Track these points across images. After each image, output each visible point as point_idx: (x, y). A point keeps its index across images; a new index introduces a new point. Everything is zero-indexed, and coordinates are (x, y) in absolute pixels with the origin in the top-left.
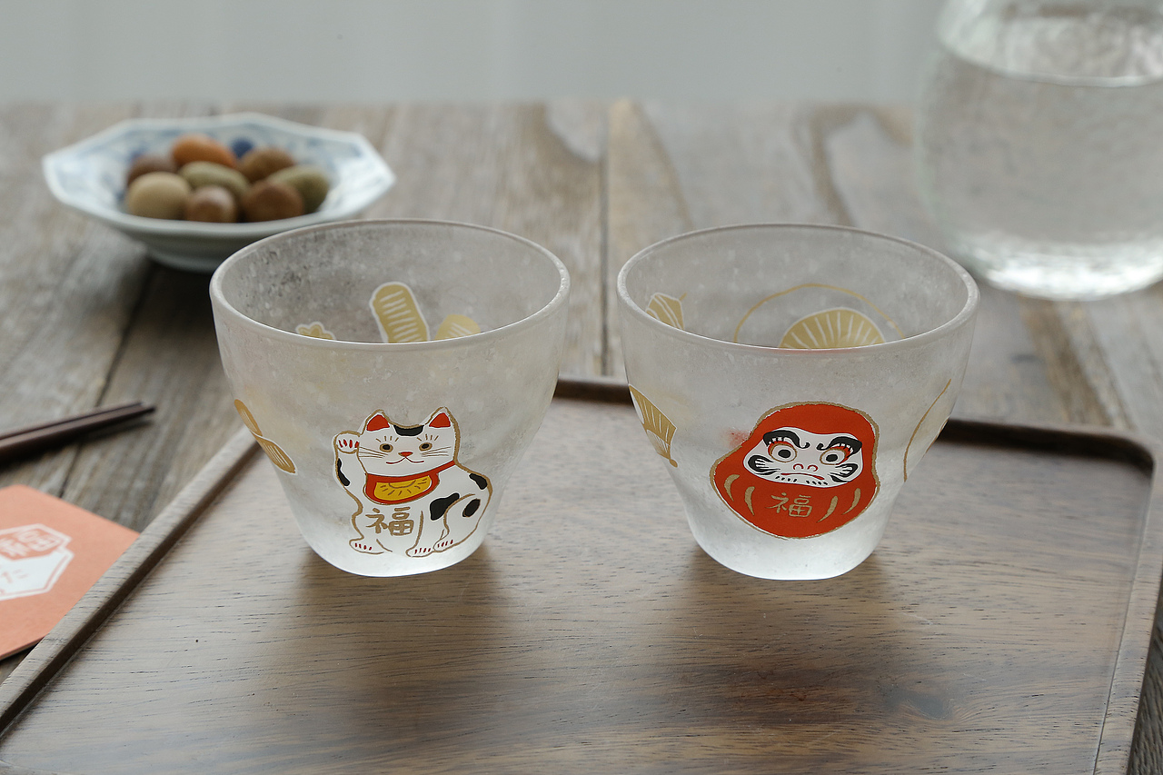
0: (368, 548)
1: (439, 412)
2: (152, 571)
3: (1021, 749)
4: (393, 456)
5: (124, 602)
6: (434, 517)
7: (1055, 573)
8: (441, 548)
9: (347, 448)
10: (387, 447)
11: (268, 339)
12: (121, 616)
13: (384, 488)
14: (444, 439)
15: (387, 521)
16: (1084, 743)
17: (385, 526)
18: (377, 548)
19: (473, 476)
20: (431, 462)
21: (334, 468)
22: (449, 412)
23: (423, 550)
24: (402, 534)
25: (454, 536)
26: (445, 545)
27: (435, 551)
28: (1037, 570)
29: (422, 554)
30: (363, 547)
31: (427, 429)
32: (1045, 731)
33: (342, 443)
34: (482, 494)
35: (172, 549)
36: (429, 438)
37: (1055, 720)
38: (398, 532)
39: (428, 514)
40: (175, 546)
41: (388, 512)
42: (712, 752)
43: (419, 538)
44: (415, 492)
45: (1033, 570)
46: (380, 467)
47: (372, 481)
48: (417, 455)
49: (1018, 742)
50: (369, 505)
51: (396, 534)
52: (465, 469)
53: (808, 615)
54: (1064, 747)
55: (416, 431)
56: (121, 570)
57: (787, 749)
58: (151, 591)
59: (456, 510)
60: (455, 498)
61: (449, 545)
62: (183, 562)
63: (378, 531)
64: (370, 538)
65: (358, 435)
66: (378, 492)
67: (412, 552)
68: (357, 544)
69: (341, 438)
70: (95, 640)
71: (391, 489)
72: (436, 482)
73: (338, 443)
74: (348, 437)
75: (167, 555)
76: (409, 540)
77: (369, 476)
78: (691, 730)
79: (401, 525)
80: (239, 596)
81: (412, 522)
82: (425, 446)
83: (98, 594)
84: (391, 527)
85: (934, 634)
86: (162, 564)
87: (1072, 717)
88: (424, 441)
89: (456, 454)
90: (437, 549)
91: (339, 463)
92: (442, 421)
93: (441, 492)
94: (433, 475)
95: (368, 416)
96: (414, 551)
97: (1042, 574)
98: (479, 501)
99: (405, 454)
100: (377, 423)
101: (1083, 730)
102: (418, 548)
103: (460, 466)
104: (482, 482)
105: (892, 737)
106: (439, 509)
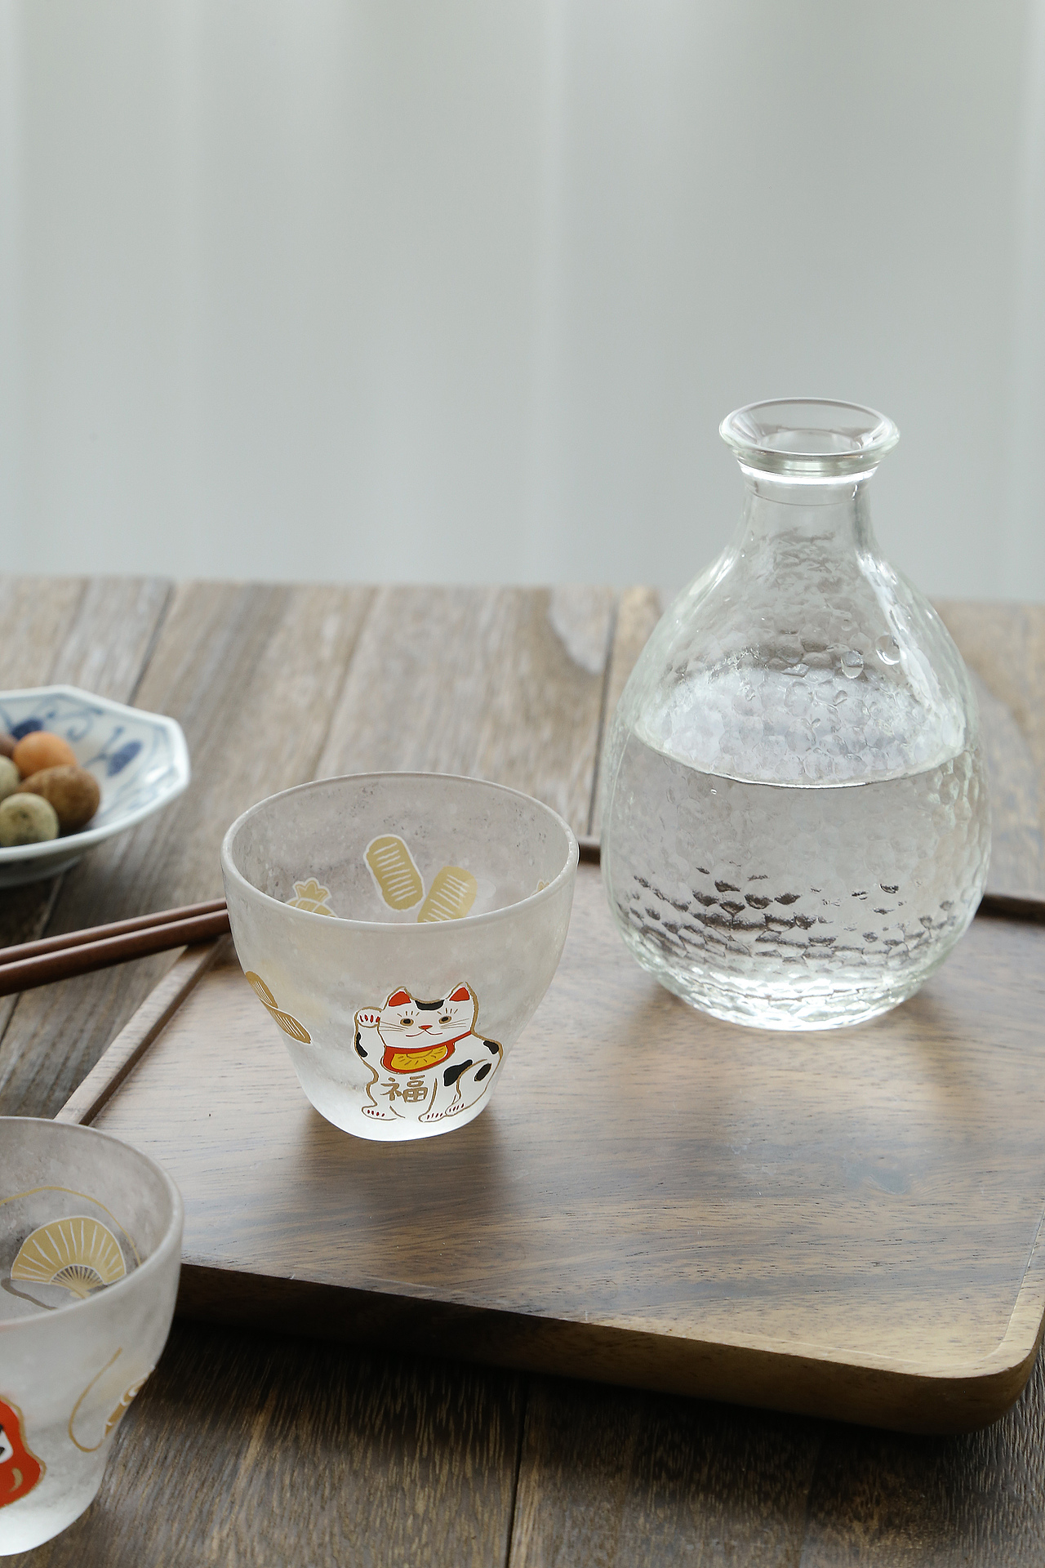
0: (381, 1115)
1: (460, 987)
2: (156, 1039)
3: (972, 1223)
4: (413, 1029)
5: (133, 1071)
6: (447, 1084)
7: (1021, 1049)
8: (452, 1112)
9: (365, 1023)
10: (407, 1022)
11: (291, 920)
12: (131, 1085)
13: (401, 1059)
14: (463, 1012)
15: (401, 1090)
16: (1031, 1218)
17: (399, 1094)
18: (389, 1114)
19: (487, 1043)
20: (448, 1034)
21: (353, 1040)
22: (468, 986)
23: (435, 1115)
24: (416, 1100)
25: (465, 1100)
26: (456, 1109)
27: (447, 1115)
28: (1004, 1047)
29: (434, 1118)
30: (375, 1114)
31: (448, 1004)
32: (995, 1206)
33: (363, 1018)
34: (493, 1059)
35: (173, 1018)
36: (449, 1011)
37: (1005, 1196)
38: (412, 1099)
39: (441, 1080)
40: (175, 1014)
41: (403, 1081)
42: (686, 1224)
43: (432, 1104)
44: (431, 1061)
45: (1000, 1046)
46: (398, 1040)
47: (390, 1053)
48: (437, 1027)
49: (968, 1216)
50: (385, 1075)
51: (410, 1101)
52: (480, 1037)
53: (781, 1091)
54: (1010, 1221)
55: (437, 1005)
56: (129, 1040)
57: (755, 1221)
58: (157, 1060)
59: (469, 1074)
60: (468, 1063)
61: (460, 1108)
62: (185, 1031)
63: (392, 1098)
64: (384, 1105)
65: (380, 1010)
66: (396, 1062)
67: (424, 1118)
68: (370, 1112)
69: (362, 1013)
70: (108, 1109)
71: (408, 1060)
72: (451, 1050)
73: (358, 1018)
74: (369, 1013)
75: (169, 1024)
76: (422, 1106)
77: (387, 1048)
78: (668, 1203)
79: (415, 1093)
80: (241, 1066)
81: (426, 1090)
82: (445, 1019)
83: (110, 1064)
84: (405, 1095)
85: (901, 1111)
86: (165, 1033)
87: (1021, 1192)
88: (444, 1015)
89: (473, 1025)
90: (448, 1113)
91: (358, 1037)
92: (461, 995)
93: (456, 1060)
94: (450, 1046)
95: (389, 992)
96: (427, 1117)
97: (1011, 1051)
98: (490, 1065)
99: (425, 1028)
100: (399, 999)
101: (1029, 1205)
102: (430, 1113)
103: (476, 1035)
104: (494, 1047)
105: (853, 1210)
106: (452, 1076)
